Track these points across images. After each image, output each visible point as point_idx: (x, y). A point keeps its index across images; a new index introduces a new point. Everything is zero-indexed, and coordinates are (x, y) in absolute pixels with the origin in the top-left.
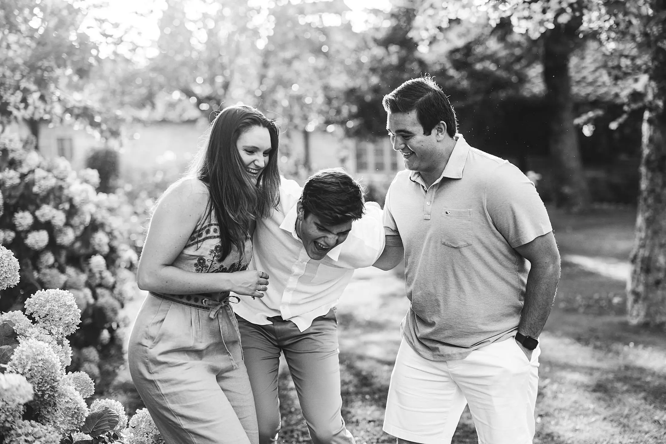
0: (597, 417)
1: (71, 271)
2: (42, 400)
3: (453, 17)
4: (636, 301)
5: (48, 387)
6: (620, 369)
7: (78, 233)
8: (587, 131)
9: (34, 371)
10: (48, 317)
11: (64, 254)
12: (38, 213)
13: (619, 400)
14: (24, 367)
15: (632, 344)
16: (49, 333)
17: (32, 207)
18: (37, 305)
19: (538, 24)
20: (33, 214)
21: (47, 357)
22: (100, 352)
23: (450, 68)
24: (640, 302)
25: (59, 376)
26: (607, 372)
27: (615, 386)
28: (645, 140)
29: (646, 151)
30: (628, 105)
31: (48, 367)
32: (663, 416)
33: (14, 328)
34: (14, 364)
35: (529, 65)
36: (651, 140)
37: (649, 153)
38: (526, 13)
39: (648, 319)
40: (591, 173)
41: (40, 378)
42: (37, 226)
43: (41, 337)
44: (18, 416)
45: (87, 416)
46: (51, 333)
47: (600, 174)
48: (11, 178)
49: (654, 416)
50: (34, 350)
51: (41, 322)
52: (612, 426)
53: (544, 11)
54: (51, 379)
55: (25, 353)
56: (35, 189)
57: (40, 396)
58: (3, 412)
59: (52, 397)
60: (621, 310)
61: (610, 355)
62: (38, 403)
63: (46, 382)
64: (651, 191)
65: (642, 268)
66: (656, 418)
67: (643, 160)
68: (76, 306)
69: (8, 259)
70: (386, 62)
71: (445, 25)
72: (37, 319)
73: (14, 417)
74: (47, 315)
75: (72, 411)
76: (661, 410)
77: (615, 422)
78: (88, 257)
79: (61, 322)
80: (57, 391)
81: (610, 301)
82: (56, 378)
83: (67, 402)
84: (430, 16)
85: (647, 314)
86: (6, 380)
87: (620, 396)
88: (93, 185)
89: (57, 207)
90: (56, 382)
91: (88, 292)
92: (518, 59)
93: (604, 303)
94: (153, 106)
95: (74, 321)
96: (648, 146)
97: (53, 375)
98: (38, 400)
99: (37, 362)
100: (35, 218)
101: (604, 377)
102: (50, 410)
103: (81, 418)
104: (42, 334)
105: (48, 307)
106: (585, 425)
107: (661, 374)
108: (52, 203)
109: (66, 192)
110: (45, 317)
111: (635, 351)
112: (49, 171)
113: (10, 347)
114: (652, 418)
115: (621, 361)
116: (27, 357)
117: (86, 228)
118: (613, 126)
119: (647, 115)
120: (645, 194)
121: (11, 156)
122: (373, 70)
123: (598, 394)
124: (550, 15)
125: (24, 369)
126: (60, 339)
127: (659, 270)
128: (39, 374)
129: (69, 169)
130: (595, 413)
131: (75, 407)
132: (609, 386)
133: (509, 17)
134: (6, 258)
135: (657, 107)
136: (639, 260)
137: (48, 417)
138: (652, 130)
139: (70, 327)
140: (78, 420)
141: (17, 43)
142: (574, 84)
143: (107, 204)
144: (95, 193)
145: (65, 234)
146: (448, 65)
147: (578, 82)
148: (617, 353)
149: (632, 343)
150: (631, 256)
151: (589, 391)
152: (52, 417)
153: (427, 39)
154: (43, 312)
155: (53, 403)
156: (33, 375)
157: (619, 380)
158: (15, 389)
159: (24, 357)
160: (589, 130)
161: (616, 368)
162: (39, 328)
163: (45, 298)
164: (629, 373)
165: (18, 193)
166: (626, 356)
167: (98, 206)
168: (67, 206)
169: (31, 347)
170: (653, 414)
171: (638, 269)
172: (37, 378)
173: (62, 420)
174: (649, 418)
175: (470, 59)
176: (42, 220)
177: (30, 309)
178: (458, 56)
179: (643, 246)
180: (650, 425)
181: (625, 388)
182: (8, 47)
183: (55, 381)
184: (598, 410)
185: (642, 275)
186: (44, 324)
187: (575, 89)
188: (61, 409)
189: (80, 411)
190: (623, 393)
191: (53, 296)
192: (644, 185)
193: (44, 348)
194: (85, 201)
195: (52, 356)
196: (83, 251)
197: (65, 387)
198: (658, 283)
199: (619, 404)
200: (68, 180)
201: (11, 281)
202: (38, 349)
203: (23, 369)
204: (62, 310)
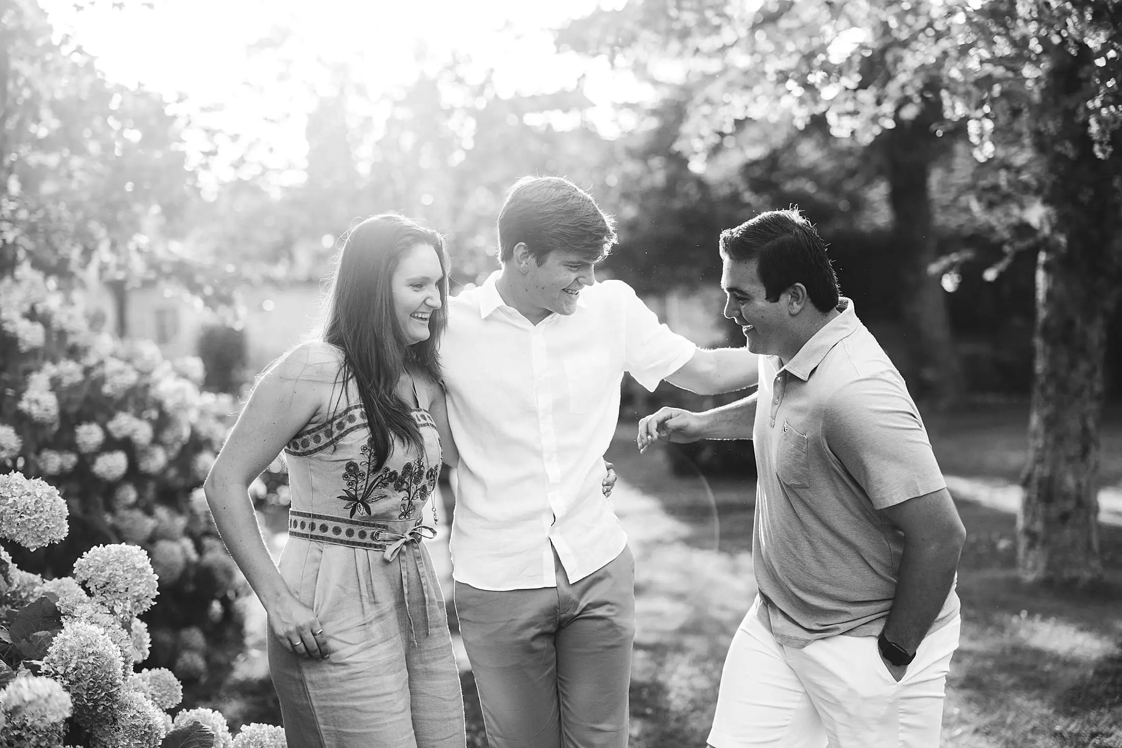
0: (964, 728)
1: (162, 512)
2: (94, 714)
3: (740, 116)
4: (1031, 546)
5: (103, 694)
6: (1003, 653)
7: (172, 454)
8: (949, 283)
9: (82, 671)
10: (108, 587)
11: (151, 488)
12: (111, 426)
13: (1001, 702)
14: (66, 665)
15: (1024, 614)
16: (109, 612)
17: (101, 417)
18: (92, 569)
19: (870, 122)
20: (104, 427)
21: (101, 649)
22: (207, 635)
23: (745, 190)
24: (1038, 547)
25: (120, 678)
26: (984, 656)
27: (996, 679)
28: (1041, 296)
29: (1042, 314)
30: (1011, 244)
31: (103, 663)
32: (1068, 726)
33: (57, 604)
34: (52, 660)
35: (869, 182)
36: (1049, 294)
37: (1048, 316)
38: (850, 106)
39: (1051, 573)
40: (968, 348)
41: (91, 681)
42: (110, 444)
43: (96, 618)
44: (56, 738)
45: (164, 737)
46: (112, 612)
47: (981, 349)
48: (70, 374)
49: (1054, 726)
50: (82, 638)
51: (99, 594)
52: (988, 742)
53: (879, 103)
54: (107, 683)
55: (68, 644)
56: (107, 389)
57: (91, 708)
58: (33, 734)
59: (109, 710)
60: (1010, 559)
61: (990, 630)
62: (88, 719)
63: (99, 687)
64: (1052, 375)
65: (1039, 495)
66: (1058, 728)
67: (1039, 327)
68: (151, 570)
69: (51, 500)
70: (647, 183)
71: (728, 128)
72: (92, 589)
73: (50, 740)
74: (107, 583)
75: (141, 731)
76: (1066, 717)
77: (993, 735)
78: (189, 490)
79: (128, 594)
80: (117, 700)
81: (993, 545)
82: (114, 682)
83: (133, 717)
84: (705, 116)
85: (1050, 566)
86: (29, 687)
87: (1001, 695)
88: (194, 381)
89: (138, 416)
90: (115, 686)
91: (188, 543)
92: (852, 173)
93: (983, 549)
94: (291, 258)
95: (148, 593)
96: (1044, 305)
97: (111, 676)
98: (88, 714)
99: (86, 658)
100: (107, 434)
101: (979, 664)
102: (107, 729)
103: (154, 741)
104: (98, 613)
105: (107, 573)
106: (946, 741)
107: (1068, 660)
108: (132, 409)
109: (153, 392)
110: (105, 586)
111: (1029, 624)
112: (128, 360)
113: (49, 633)
114: (1051, 730)
115: (1006, 639)
116: (72, 649)
117: (184, 447)
118: (990, 275)
119: (1042, 257)
120: (1042, 380)
121: (71, 340)
122: (626, 196)
123: (968, 692)
124: (888, 108)
125: (67, 668)
126: (126, 621)
127: (1066, 497)
128: (89, 675)
129: (158, 358)
130: (962, 721)
131: (146, 725)
132: (986, 679)
133: (824, 113)
134: (47, 498)
135: (1058, 244)
136: (1034, 481)
137: (105, 740)
138: (1051, 280)
139: (141, 602)
140: (150, 744)
141: (83, 169)
142: (939, 210)
143: (215, 409)
144: (198, 393)
145: (152, 456)
146: (742, 186)
147: (945, 208)
148: (1001, 628)
149: (1024, 611)
150: (1023, 476)
151: (953, 688)
152: (111, 740)
153: (703, 151)
154: (101, 579)
155: (111, 719)
156: (80, 677)
157: (1001, 669)
158: (42, 701)
159: (67, 649)
160: (952, 281)
161: (998, 651)
162: (95, 604)
163: (103, 558)
164: (1018, 659)
165: (80, 396)
166: (1015, 631)
167: (203, 413)
168: (154, 414)
169: (77, 635)
170: (1053, 722)
171: (1034, 496)
172: (86, 680)
173: (125, 744)
174: (1046, 729)
175: (775, 177)
176: (118, 435)
177: (81, 576)
178: (758, 172)
179: (1040, 460)
180: (1047, 740)
181: (1011, 682)
182: (70, 176)
183: (113, 684)
184: (966, 716)
185: (1040, 505)
186: (102, 597)
187: (940, 219)
188: (124, 727)
189: (153, 730)
190: (1007, 690)
191: (115, 555)
192: (1040, 366)
193: (97, 635)
194: (182, 407)
195: (109, 647)
196: (181, 482)
197: (132, 694)
198: (1065, 517)
199: (1000, 706)
200: (156, 375)
201: (55, 533)
202: (88, 636)
203: (64, 668)
204: (129, 576)
